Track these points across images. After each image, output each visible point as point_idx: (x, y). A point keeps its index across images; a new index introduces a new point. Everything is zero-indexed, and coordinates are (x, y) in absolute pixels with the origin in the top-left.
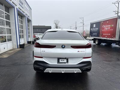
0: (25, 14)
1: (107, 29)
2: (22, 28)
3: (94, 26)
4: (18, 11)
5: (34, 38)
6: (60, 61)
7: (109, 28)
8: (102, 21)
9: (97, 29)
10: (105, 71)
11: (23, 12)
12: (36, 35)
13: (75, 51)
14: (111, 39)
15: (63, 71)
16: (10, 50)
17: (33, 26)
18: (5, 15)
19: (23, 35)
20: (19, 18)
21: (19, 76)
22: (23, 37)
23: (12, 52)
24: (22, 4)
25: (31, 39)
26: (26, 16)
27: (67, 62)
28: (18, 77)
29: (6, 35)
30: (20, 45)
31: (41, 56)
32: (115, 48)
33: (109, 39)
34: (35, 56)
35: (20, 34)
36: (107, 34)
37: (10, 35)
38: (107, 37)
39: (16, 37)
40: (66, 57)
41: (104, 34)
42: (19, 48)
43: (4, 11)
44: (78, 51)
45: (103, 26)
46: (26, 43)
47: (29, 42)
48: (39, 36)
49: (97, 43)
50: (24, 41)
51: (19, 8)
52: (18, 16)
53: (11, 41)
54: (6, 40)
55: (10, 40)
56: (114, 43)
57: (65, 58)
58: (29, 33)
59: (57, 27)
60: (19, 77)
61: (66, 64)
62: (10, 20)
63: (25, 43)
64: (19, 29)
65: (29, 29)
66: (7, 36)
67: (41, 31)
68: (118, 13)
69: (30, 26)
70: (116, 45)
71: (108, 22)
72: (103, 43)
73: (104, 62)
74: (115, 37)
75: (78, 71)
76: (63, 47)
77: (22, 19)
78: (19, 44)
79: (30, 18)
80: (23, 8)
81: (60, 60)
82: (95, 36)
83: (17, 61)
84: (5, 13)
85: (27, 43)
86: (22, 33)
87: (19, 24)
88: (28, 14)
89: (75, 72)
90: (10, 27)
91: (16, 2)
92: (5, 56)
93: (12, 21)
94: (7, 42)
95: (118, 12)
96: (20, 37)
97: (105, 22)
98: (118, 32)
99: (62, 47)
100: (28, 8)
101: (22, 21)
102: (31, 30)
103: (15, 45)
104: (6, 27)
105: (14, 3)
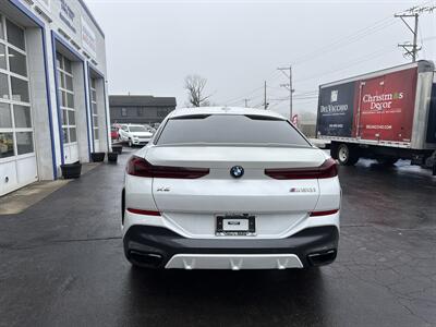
0: (80, 52)
1: (380, 108)
2: (71, 105)
3: (334, 96)
4: (57, 43)
5: (115, 141)
6: (226, 227)
7: (388, 105)
8: (363, 81)
9: (344, 108)
10: (383, 259)
11: (74, 44)
12: (120, 131)
13: (282, 188)
14: (394, 144)
15: (236, 262)
16: (28, 187)
17: (111, 97)
18: (8, 55)
19: (73, 130)
20: (58, 68)
21: (67, 282)
22: (74, 139)
23: (35, 191)
24: (72, 15)
25: (103, 145)
26: (86, 60)
27: (252, 228)
28: (63, 286)
29: (14, 130)
30: (64, 167)
31: (154, 209)
32: (410, 176)
33: (386, 144)
34: (129, 209)
35: (63, 126)
36: (381, 127)
37: (29, 130)
38: (379, 139)
39: (49, 137)
40: (246, 210)
41: (368, 127)
42: (60, 179)
43: (5, 42)
44: (293, 190)
45: (367, 98)
46: (86, 158)
47: (96, 158)
48: (131, 134)
49: (343, 160)
50: (79, 153)
51: (60, 30)
52: (58, 62)
53: (32, 151)
54: (11, 147)
55: (26, 148)
56: (404, 159)
57: (245, 216)
58: (95, 121)
59: (196, 103)
60: (68, 288)
61: (249, 237)
62: (26, 76)
63: (83, 161)
64: (62, 108)
65: (94, 108)
66: (14, 135)
67: (139, 114)
68: (414, 51)
69: (99, 97)
70: (412, 164)
71: (382, 83)
72: (367, 157)
73: (376, 226)
74: (410, 137)
75: (291, 261)
76: (237, 172)
77: (69, 70)
78: (59, 163)
79: (98, 68)
80: (74, 30)
81: (225, 222)
82: (335, 132)
83: (58, 227)
84: (10, 50)
85: (88, 161)
86: (72, 122)
87: (60, 88)
88: (94, 55)
89: (282, 267)
90: (28, 101)
91: (48, 8)
92: (11, 209)
93: (34, 79)
94: (17, 156)
95: (415, 46)
96: (63, 139)
97: (374, 84)
98: (419, 119)
99: (232, 172)
100: (93, 30)
101: (69, 80)
102: (105, 113)
103: (47, 168)
104: (13, 100)
105: (40, 13)
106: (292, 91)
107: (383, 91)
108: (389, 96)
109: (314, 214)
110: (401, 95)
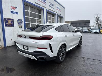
11: (53, 11)
24: (53, 5)
26: (57, 14)
44: (33, 42)
51: (49, 9)
57: (27, 46)
61: (27, 50)
62: (41, 19)
77: (53, 17)
79: (61, 15)
80: (53, 8)
91: (46, 5)
109: (38, 48)
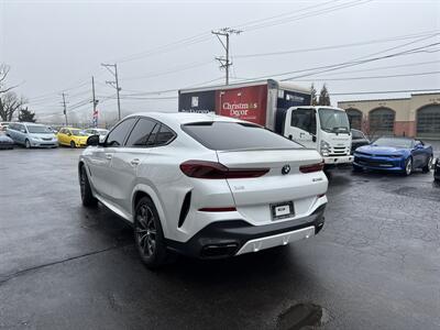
1: (238, 115)
3: (195, 102)
7: (245, 112)
8: (222, 91)
15: (285, 241)
45: (226, 106)
57: (286, 203)
61: (292, 218)
71: (239, 95)
81: (277, 209)
89: (307, 237)
95: (227, 61)
106: (119, 89)
107: (239, 101)
108: (246, 106)
110: (255, 106)
